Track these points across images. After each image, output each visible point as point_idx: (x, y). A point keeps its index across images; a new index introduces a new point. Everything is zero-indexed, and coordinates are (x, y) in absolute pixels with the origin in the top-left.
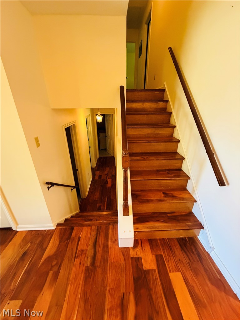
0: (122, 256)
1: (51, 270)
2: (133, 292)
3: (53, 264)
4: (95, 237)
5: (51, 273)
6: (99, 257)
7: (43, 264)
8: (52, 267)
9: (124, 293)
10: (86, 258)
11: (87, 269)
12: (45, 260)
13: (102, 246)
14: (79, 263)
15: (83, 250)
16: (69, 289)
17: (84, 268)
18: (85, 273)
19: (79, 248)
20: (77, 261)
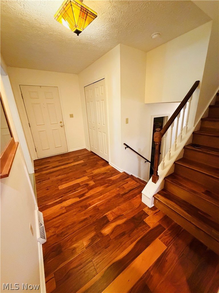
0: (139, 205)
1: (108, 183)
2: (127, 219)
3: (110, 183)
4: (134, 188)
5: (107, 184)
6: (127, 195)
7: (108, 180)
8: (109, 183)
9: (123, 215)
10: (122, 191)
11: (119, 194)
12: (109, 179)
13: (134, 193)
14: (118, 190)
15: (124, 188)
16: (107, 193)
17: (118, 193)
18: (117, 195)
19: (123, 186)
20: (118, 189)
